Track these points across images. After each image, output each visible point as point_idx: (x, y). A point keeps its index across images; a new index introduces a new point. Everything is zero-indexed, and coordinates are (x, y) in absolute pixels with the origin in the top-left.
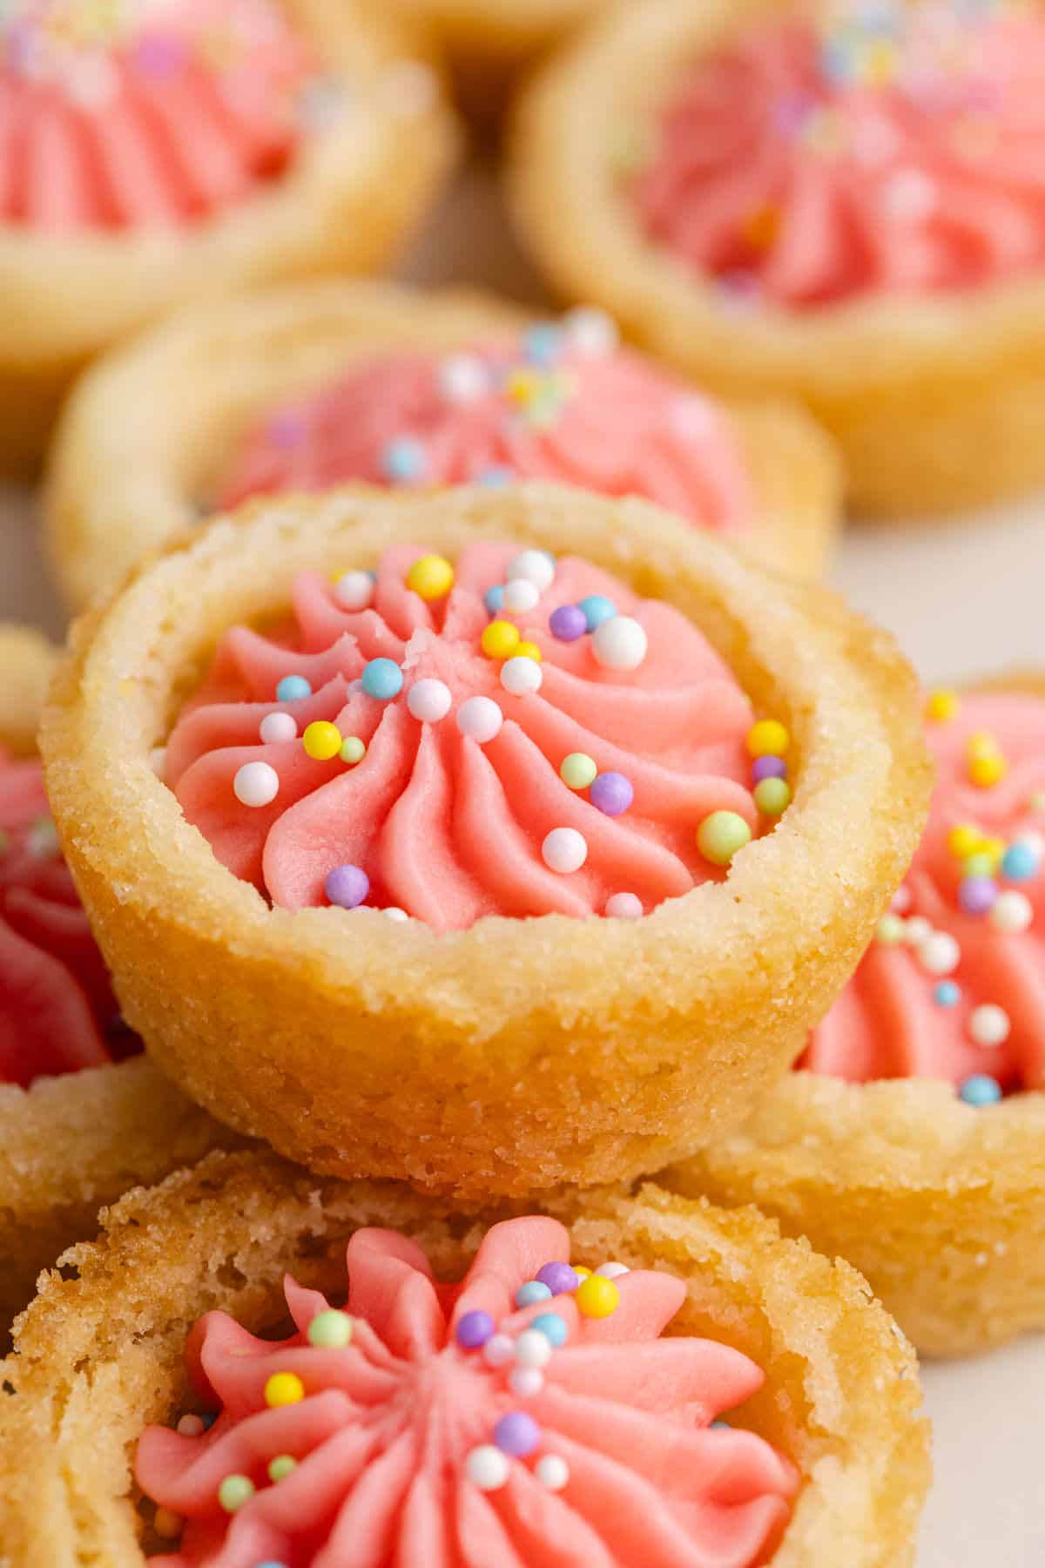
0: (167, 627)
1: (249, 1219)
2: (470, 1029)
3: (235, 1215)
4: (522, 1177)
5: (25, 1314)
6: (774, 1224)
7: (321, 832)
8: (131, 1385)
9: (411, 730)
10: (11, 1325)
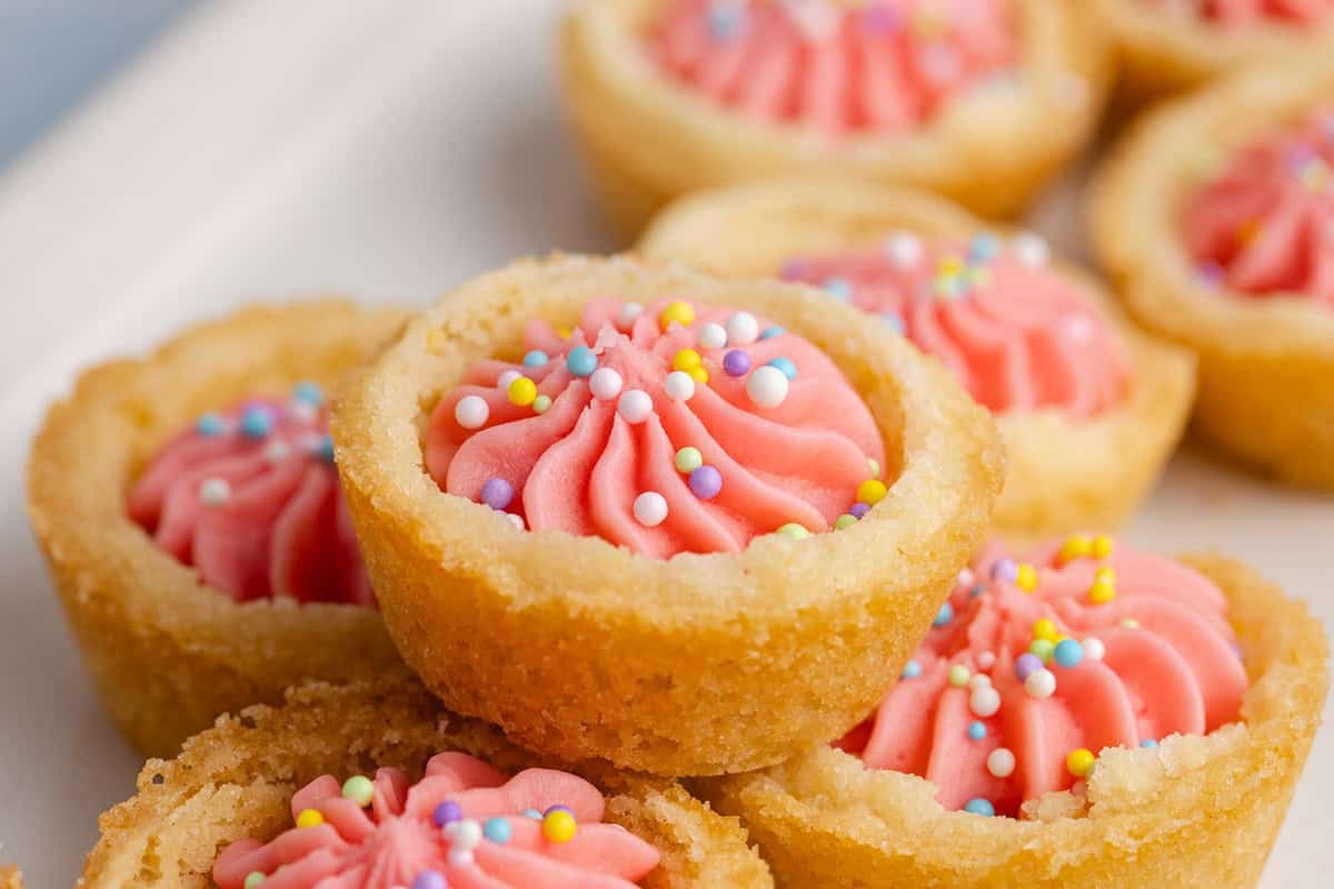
0: (504, 311)
1: (391, 727)
2: (508, 600)
3: (384, 721)
4: (566, 742)
5: (198, 737)
6: (744, 833)
7: (496, 454)
8: (246, 804)
9: (586, 399)
10: (185, 741)
